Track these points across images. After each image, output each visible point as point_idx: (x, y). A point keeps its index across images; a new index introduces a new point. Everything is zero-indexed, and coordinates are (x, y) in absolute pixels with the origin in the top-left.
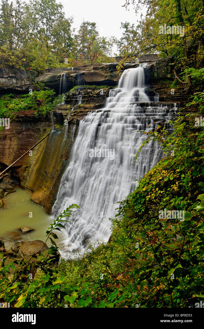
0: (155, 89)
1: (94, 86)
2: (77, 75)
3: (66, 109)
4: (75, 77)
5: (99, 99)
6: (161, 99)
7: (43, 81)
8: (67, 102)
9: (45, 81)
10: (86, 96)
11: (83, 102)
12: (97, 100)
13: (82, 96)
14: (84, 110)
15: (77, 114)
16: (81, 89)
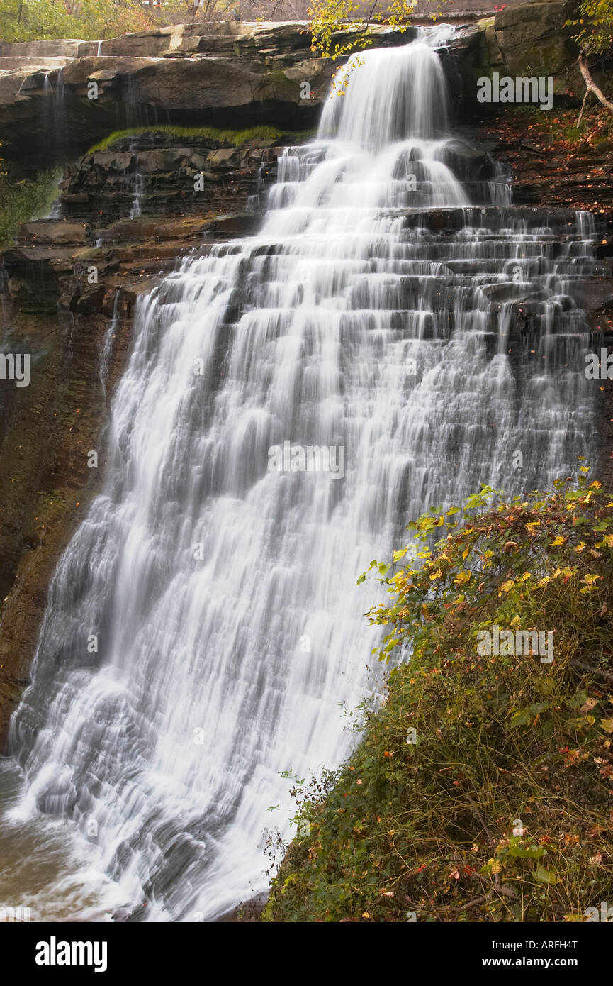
0: (495, 145)
1: (203, 132)
2: (120, 79)
3: (69, 243)
4: (110, 84)
5: (229, 192)
6: (523, 195)
8: (71, 209)
10: (166, 176)
11: (149, 206)
12: (217, 196)
13: (146, 180)
14: (158, 247)
15: (121, 265)
16: (144, 145)
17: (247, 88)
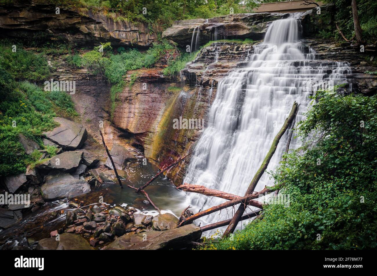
0: (311, 44)
1: (234, 41)
2: (214, 28)
3: (199, 68)
4: (211, 30)
5: (240, 57)
7: (172, 36)
9: (174, 35)
10: (224, 52)
11: (220, 60)
12: (237, 57)
13: (219, 53)
14: (222, 70)
15: (213, 74)
16: (218, 45)
17: (246, 30)
